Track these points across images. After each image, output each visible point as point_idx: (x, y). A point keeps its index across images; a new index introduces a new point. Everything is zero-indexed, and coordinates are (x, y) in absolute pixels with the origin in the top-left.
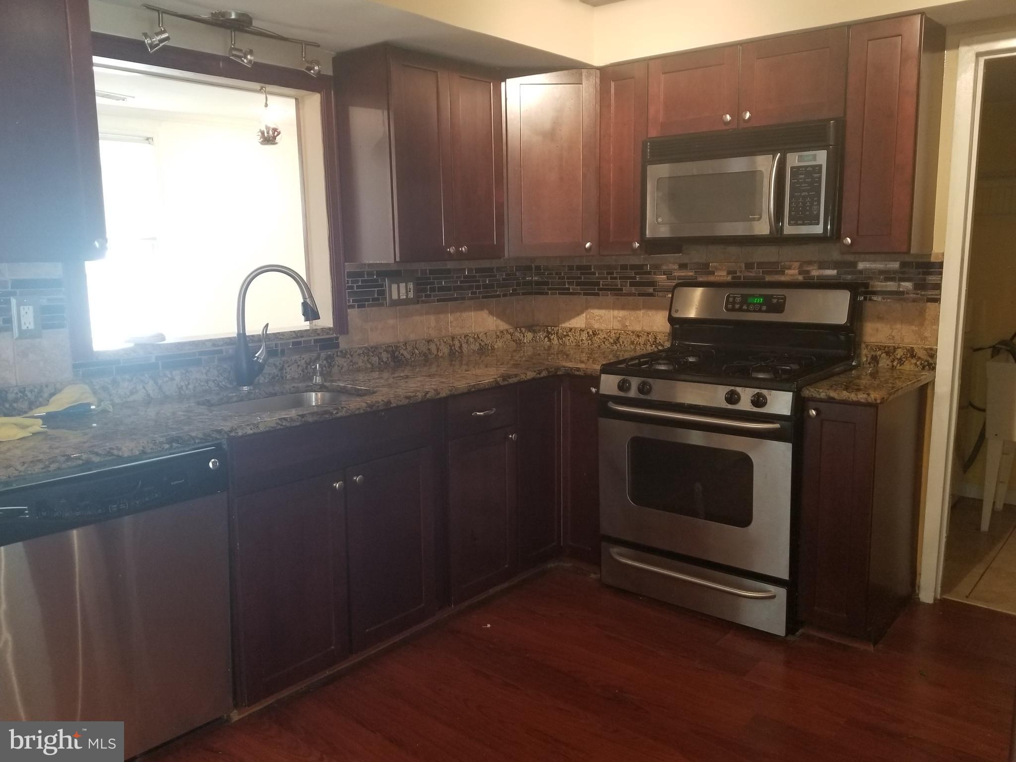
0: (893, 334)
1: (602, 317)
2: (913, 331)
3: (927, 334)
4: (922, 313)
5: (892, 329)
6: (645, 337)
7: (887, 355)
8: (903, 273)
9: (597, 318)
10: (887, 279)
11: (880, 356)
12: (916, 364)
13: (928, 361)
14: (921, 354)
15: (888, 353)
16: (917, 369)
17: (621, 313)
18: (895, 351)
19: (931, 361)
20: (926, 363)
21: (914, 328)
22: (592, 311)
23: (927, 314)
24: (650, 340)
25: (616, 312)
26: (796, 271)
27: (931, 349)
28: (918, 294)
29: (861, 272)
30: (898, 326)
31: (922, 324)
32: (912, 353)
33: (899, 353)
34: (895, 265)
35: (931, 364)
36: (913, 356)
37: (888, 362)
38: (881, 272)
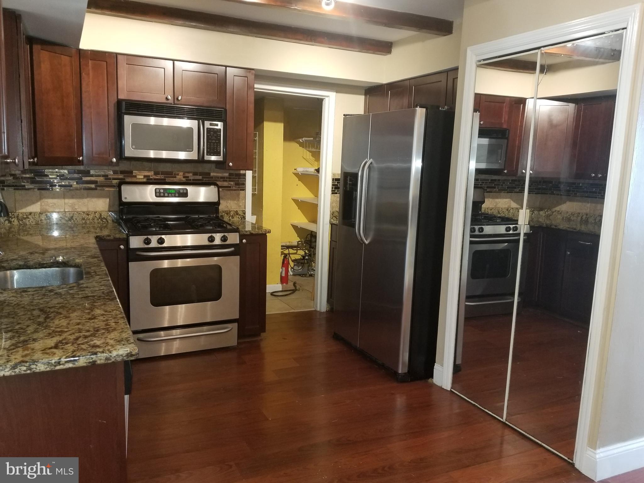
0: (227, 205)
1: (55, 204)
2: (235, 203)
3: (241, 204)
4: (238, 195)
5: (227, 203)
6: (93, 215)
7: (227, 215)
8: (230, 178)
9: (51, 205)
10: (224, 181)
11: (224, 215)
12: (239, 217)
13: (243, 216)
14: (240, 213)
15: (227, 214)
16: (239, 220)
17: (71, 201)
18: (230, 213)
19: (244, 216)
20: (242, 217)
21: (235, 202)
22: (46, 200)
23: (240, 196)
24: (97, 216)
25: (67, 201)
26: (182, 177)
27: (244, 211)
28: (236, 187)
29: (212, 178)
30: (229, 201)
31: (238, 200)
32: (237, 213)
33: (232, 213)
34: (226, 175)
35: (245, 217)
36: (237, 214)
37: (228, 218)
38: (221, 178)
